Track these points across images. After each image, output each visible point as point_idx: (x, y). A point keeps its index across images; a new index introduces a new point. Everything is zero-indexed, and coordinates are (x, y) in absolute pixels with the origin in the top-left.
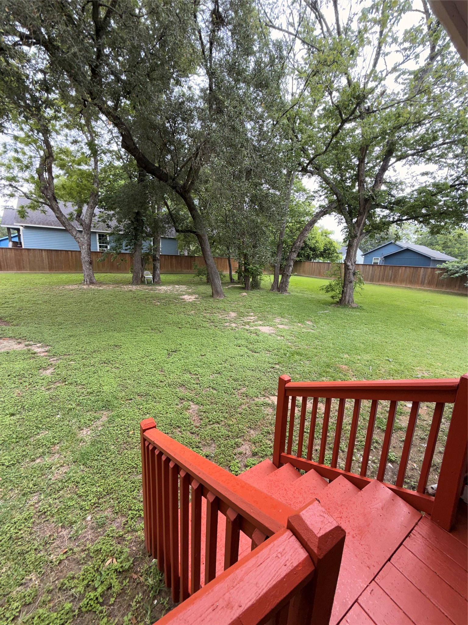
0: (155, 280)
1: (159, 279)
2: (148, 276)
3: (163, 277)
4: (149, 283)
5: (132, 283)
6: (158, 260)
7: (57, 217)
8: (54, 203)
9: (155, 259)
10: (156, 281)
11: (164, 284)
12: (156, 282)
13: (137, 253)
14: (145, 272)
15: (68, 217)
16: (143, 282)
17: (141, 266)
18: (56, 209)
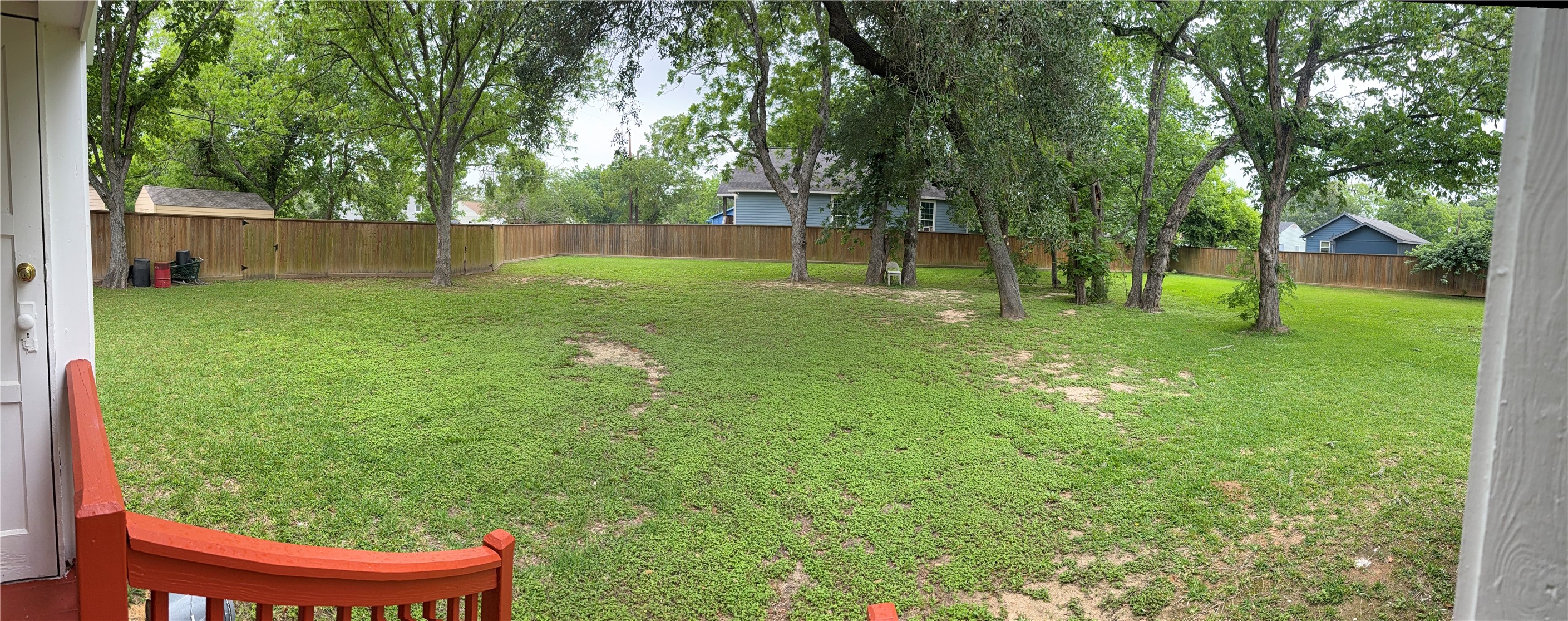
0: (906, 279)
1: (914, 277)
2: (895, 270)
3: (922, 273)
4: (894, 284)
5: (865, 283)
6: (914, 241)
7: (766, 174)
8: (764, 152)
9: (908, 240)
10: (907, 281)
11: (922, 286)
12: (907, 283)
13: (877, 229)
14: (889, 264)
15: (780, 172)
16: (883, 281)
17: (882, 252)
18: (765, 161)
